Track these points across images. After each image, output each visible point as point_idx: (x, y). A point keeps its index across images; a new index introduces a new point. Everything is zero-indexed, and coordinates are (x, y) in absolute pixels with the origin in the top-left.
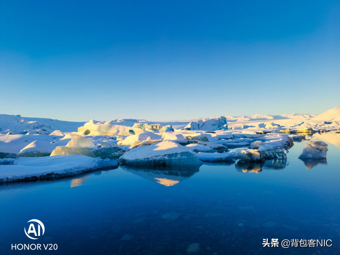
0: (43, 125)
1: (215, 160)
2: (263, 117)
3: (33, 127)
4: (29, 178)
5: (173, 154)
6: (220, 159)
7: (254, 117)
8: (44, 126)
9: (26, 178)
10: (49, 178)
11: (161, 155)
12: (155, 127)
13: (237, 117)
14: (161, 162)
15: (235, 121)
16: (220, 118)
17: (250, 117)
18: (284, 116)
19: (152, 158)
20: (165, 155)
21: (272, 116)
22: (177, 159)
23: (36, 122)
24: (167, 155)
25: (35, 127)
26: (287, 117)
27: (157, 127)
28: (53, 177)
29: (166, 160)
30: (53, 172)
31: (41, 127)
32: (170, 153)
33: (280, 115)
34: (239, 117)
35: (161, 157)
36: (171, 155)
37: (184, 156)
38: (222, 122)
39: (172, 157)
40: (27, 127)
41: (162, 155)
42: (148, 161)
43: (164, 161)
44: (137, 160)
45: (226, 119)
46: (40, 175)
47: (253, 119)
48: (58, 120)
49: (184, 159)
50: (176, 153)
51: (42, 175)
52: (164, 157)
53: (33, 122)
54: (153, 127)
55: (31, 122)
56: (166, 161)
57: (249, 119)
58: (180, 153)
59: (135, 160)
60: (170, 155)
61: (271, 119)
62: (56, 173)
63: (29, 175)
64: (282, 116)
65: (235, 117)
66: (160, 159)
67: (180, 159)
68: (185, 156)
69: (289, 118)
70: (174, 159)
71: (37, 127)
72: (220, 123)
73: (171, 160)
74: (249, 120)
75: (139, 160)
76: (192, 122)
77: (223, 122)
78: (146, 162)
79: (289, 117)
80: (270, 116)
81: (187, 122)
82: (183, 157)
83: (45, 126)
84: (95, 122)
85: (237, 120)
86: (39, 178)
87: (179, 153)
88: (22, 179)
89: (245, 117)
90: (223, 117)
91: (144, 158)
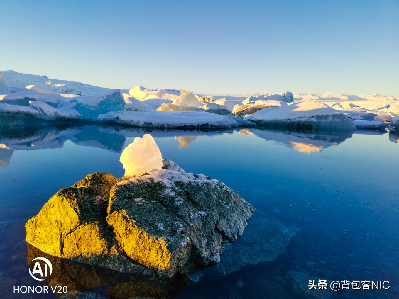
0: (72, 89)
1: (367, 127)
2: (336, 97)
3: (61, 91)
4: (187, 126)
5: (322, 116)
6: (372, 127)
7: (324, 96)
8: (73, 91)
9: (185, 126)
10: (206, 128)
11: (307, 117)
12: (207, 99)
13: (303, 95)
14: (307, 124)
15: (300, 100)
16: (286, 94)
17: (319, 95)
18: (362, 97)
19: (296, 119)
20: (312, 117)
21: (347, 96)
22: (328, 122)
23: (64, 85)
24: (314, 116)
25: (64, 91)
26: (366, 98)
27: (209, 100)
28: (209, 128)
29: (314, 122)
30: (207, 123)
31: (70, 92)
32: (319, 115)
33: (356, 95)
34: (305, 95)
35: (307, 118)
36: (320, 117)
37: (336, 118)
38: (287, 99)
39: (322, 119)
40: (54, 91)
41: (309, 116)
42: (291, 122)
43: (310, 124)
44: (276, 121)
45: (292, 96)
46: (197, 125)
47: (321, 98)
48: (89, 85)
49: (337, 122)
50: (327, 115)
51: (198, 124)
52: (312, 119)
53: (61, 85)
54: (205, 100)
55: (59, 85)
56: (313, 124)
57: (317, 98)
58: (332, 116)
59: (274, 121)
60: (318, 117)
61: (345, 100)
62: (211, 124)
63: (188, 123)
64: (359, 97)
65: (300, 95)
66: (305, 121)
67: (331, 123)
68: (339, 118)
69: (368, 100)
70: (324, 122)
71: (66, 92)
72: (285, 100)
73: (319, 123)
74: (317, 100)
75: (279, 121)
76: (252, 97)
77: (289, 99)
78: (287, 123)
79: (368, 98)
80: (344, 95)
81: (241, 97)
82: (336, 120)
83: (75, 91)
84: (142, 89)
85: (303, 98)
86: (196, 127)
87: (330, 115)
88: (182, 127)
89: (313, 96)
90: (290, 93)
91: (286, 118)
